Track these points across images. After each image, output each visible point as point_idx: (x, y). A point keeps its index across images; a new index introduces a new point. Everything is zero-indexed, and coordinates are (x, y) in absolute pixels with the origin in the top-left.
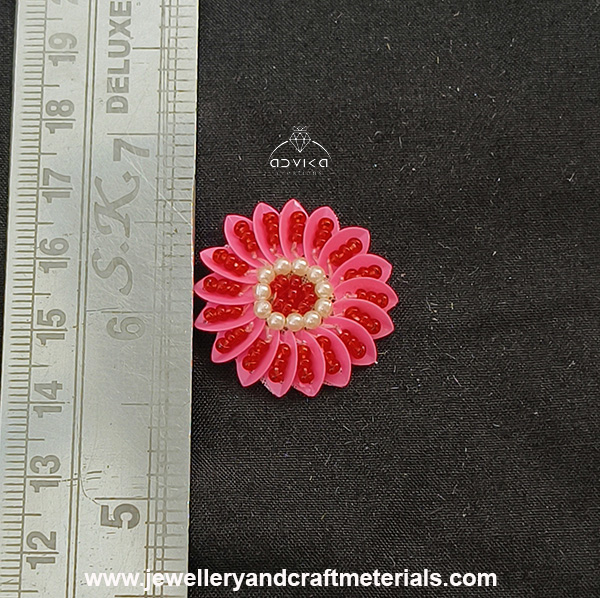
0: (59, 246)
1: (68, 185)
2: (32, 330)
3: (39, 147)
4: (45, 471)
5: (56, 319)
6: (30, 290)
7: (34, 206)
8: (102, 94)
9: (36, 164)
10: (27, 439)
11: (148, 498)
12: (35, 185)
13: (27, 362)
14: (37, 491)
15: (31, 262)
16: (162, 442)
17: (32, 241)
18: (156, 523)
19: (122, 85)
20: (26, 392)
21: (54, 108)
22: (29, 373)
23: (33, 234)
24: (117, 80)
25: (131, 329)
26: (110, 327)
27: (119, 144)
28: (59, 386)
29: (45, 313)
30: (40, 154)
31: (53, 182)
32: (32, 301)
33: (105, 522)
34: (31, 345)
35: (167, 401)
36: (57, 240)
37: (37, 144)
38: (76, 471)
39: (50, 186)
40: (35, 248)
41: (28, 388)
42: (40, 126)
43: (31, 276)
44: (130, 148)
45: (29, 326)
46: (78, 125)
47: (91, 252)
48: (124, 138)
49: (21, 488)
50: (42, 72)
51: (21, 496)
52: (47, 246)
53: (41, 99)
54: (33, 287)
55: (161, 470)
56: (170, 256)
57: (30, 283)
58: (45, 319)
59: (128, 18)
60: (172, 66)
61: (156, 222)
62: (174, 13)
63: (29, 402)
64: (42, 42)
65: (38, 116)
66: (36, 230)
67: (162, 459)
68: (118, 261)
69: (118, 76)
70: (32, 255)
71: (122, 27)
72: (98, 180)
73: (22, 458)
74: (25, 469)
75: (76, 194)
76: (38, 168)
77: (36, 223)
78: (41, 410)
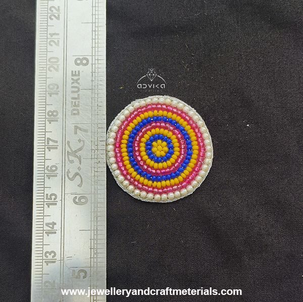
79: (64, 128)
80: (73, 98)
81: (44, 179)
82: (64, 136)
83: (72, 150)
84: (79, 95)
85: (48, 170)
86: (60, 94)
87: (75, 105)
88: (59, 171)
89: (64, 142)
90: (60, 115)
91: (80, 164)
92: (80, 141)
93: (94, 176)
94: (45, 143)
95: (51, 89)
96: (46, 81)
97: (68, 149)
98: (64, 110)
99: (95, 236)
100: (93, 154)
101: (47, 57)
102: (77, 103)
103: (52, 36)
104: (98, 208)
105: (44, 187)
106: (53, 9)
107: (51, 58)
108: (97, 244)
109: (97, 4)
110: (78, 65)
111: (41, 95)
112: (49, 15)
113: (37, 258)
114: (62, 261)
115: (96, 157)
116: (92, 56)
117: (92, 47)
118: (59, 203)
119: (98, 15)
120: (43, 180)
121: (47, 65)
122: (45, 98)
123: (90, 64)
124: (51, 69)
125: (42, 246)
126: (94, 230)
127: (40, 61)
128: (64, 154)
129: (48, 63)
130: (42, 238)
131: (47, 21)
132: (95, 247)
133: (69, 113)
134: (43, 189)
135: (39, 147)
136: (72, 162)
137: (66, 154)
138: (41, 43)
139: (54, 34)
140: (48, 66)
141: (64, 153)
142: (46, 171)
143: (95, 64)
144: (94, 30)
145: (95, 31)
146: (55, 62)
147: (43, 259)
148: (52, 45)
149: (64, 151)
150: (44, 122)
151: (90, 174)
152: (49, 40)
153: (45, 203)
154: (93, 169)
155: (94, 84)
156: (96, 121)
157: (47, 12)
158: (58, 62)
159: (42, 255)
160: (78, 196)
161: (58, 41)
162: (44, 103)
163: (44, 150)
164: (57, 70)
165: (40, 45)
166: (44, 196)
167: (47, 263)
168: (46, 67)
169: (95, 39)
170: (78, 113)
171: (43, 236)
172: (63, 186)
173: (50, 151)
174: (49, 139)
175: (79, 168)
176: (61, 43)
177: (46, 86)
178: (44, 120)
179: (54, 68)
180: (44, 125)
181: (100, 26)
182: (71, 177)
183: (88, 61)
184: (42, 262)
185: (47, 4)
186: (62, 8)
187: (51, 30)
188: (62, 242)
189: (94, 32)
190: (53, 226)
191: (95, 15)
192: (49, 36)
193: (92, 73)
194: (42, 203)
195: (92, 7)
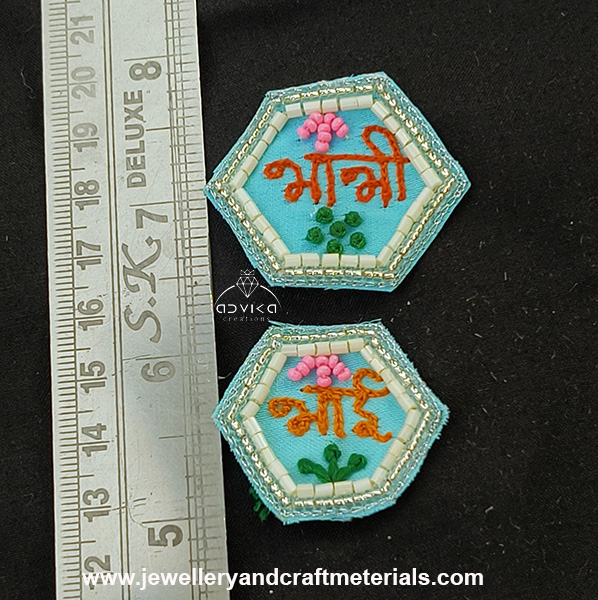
0: (95, 307)
1: (98, 253)
2: (76, 381)
3: (71, 223)
4: (96, 502)
5: (96, 369)
6: (72, 347)
7: (70, 274)
8: (123, 172)
9: (69, 238)
10: (78, 477)
11: (189, 518)
12: (70, 256)
13: (74, 410)
14: (90, 521)
15: (72, 322)
16: (198, 468)
17: (71, 304)
18: (197, 539)
19: (139, 163)
20: (75, 435)
21: (81, 188)
22: (76, 419)
23: (71, 298)
24: (135, 159)
25: (164, 371)
26: (144, 373)
27: (140, 214)
28: (104, 428)
29: (86, 365)
30: (72, 229)
31: (86, 252)
32: (75, 356)
33: (152, 542)
34: (76, 394)
35: (199, 431)
36: (93, 302)
37: (69, 220)
38: (123, 500)
39: (83, 256)
40: (74, 310)
41: (77, 432)
42: (71, 205)
43: (72, 335)
44: (150, 216)
45: (73, 378)
46: (104, 201)
47: (123, 310)
48: (144, 208)
49: (77, 519)
50: (69, 158)
51: (77, 526)
52: (84, 307)
53: (70, 182)
54: (74, 344)
55: (198, 493)
56: (192, 305)
57: (72, 341)
58: (87, 370)
59: (140, 105)
60: (182, 142)
61: (178, 278)
62: (179, 96)
63: (78, 444)
64: (67, 133)
65: (69, 196)
66: (73, 295)
67: (198, 483)
68: (147, 314)
69: (135, 155)
70: (71, 316)
71: (136, 114)
72: (125, 247)
73: (76, 493)
74: (78, 503)
75: (106, 260)
76: (72, 241)
77: (73, 289)
78: (89, 450)
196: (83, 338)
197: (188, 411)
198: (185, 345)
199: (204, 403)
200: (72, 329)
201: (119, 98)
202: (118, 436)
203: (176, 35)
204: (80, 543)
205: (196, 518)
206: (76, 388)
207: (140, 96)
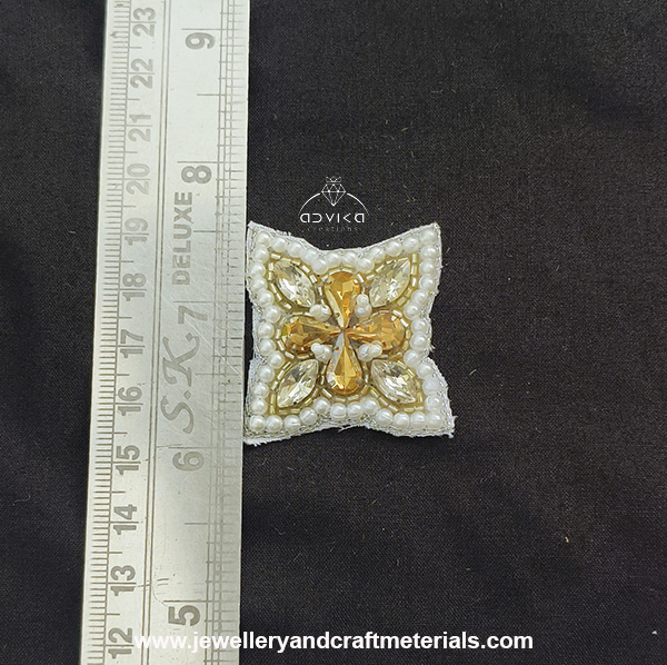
79: (157, 310)
80: (178, 250)
81: (113, 415)
82: (157, 327)
83: (172, 357)
84: (189, 242)
85: (122, 397)
86: (151, 240)
87: (181, 264)
88: (144, 400)
89: (156, 339)
90: (149, 284)
91: (190, 385)
92: (189, 337)
93: (219, 410)
94: (116, 340)
95: (131, 229)
96: (121, 212)
97: (164, 354)
98: (158, 272)
99: (218, 536)
100: (217, 365)
101: (123, 163)
102: (184, 258)
103: (135, 120)
104: (226, 479)
105: (113, 433)
106: (138, 65)
107: (133, 166)
108: (221, 552)
109: (230, 56)
110: (189, 180)
111: (111, 242)
112: (130, 76)
113: (94, 580)
114: (148, 588)
115: (222, 371)
116: (218, 163)
117: (219, 146)
118: (143, 467)
119: (232, 79)
120: (111, 418)
121: (123, 179)
122: (118, 248)
123: (213, 181)
124: (133, 188)
125: (105, 556)
126: (215, 524)
127: (111, 171)
128: (156, 364)
129: (127, 176)
130: (106, 537)
131: (126, 89)
132: (218, 560)
133: (167, 280)
134: (110, 436)
135: (103, 349)
136: (172, 380)
137: (161, 364)
138: (111, 133)
139: (139, 116)
140: (126, 182)
141: (156, 362)
142: (118, 400)
143: (224, 180)
144: (223, 109)
145: (225, 112)
146: (142, 174)
147: (107, 583)
148: (135, 140)
149: (156, 358)
150: (116, 298)
151: (208, 407)
152: (128, 129)
153: (114, 465)
154: (216, 396)
155: (221, 222)
156: (225, 296)
157: (125, 71)
158: (147, 173)
159: (105, 574)
160: (184, 452)
161: (148, 130)
162: (117, 259)
163: (114, 355)
164: (144, 190)
165: (111, 139)
166: (112, 450)
167: (116, 591)
168: (122, 185)
169: (225, 129)
170: (188, 279)
171: (108, 534)
172: (153, 432)
173: (126, 357)
174: (124, 332)
175: (187, 395)
176: (154, 135)
177: (121, 223)
178: (116, 292)
179: (139, 186)
180: (116, 303)
181: (236, 103)
182: (169, 412)
183: (209, 174)
184: (106, 589)
185: (126, 55)
186: (157, 64)
187: (133, 109)
188: (149, 547)
189: (222, 114)
190: (130, 514)
191: (226, 78)
192: (129, 120)
193: (217, 197)
194: (109, 465)
195: (221, 62)
196: (121, 422)
197: (213, 501)
198: (215, 439)
199: (229, 495)
200: (111, 412)
201: (170, 198)
202: (147, 518)
203: (228, 143)
204: (106, 614)
205: (213, 601)
206: (111, 469)
207: (190, 198)
